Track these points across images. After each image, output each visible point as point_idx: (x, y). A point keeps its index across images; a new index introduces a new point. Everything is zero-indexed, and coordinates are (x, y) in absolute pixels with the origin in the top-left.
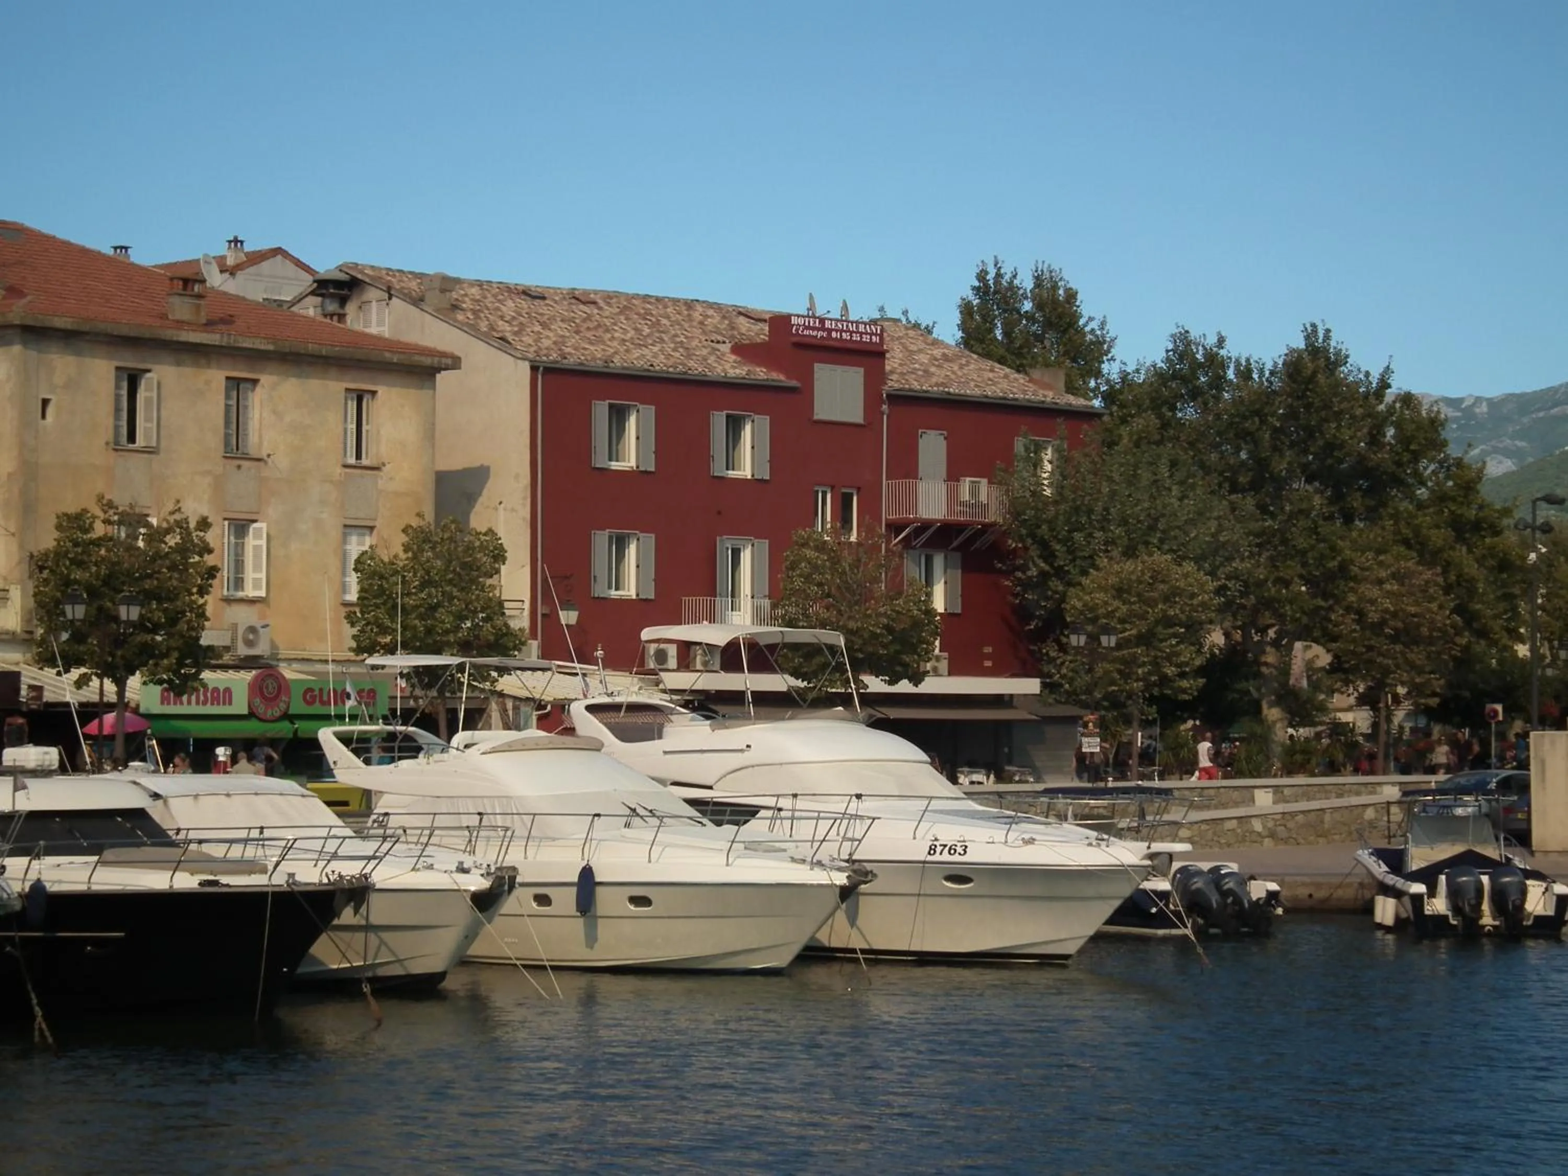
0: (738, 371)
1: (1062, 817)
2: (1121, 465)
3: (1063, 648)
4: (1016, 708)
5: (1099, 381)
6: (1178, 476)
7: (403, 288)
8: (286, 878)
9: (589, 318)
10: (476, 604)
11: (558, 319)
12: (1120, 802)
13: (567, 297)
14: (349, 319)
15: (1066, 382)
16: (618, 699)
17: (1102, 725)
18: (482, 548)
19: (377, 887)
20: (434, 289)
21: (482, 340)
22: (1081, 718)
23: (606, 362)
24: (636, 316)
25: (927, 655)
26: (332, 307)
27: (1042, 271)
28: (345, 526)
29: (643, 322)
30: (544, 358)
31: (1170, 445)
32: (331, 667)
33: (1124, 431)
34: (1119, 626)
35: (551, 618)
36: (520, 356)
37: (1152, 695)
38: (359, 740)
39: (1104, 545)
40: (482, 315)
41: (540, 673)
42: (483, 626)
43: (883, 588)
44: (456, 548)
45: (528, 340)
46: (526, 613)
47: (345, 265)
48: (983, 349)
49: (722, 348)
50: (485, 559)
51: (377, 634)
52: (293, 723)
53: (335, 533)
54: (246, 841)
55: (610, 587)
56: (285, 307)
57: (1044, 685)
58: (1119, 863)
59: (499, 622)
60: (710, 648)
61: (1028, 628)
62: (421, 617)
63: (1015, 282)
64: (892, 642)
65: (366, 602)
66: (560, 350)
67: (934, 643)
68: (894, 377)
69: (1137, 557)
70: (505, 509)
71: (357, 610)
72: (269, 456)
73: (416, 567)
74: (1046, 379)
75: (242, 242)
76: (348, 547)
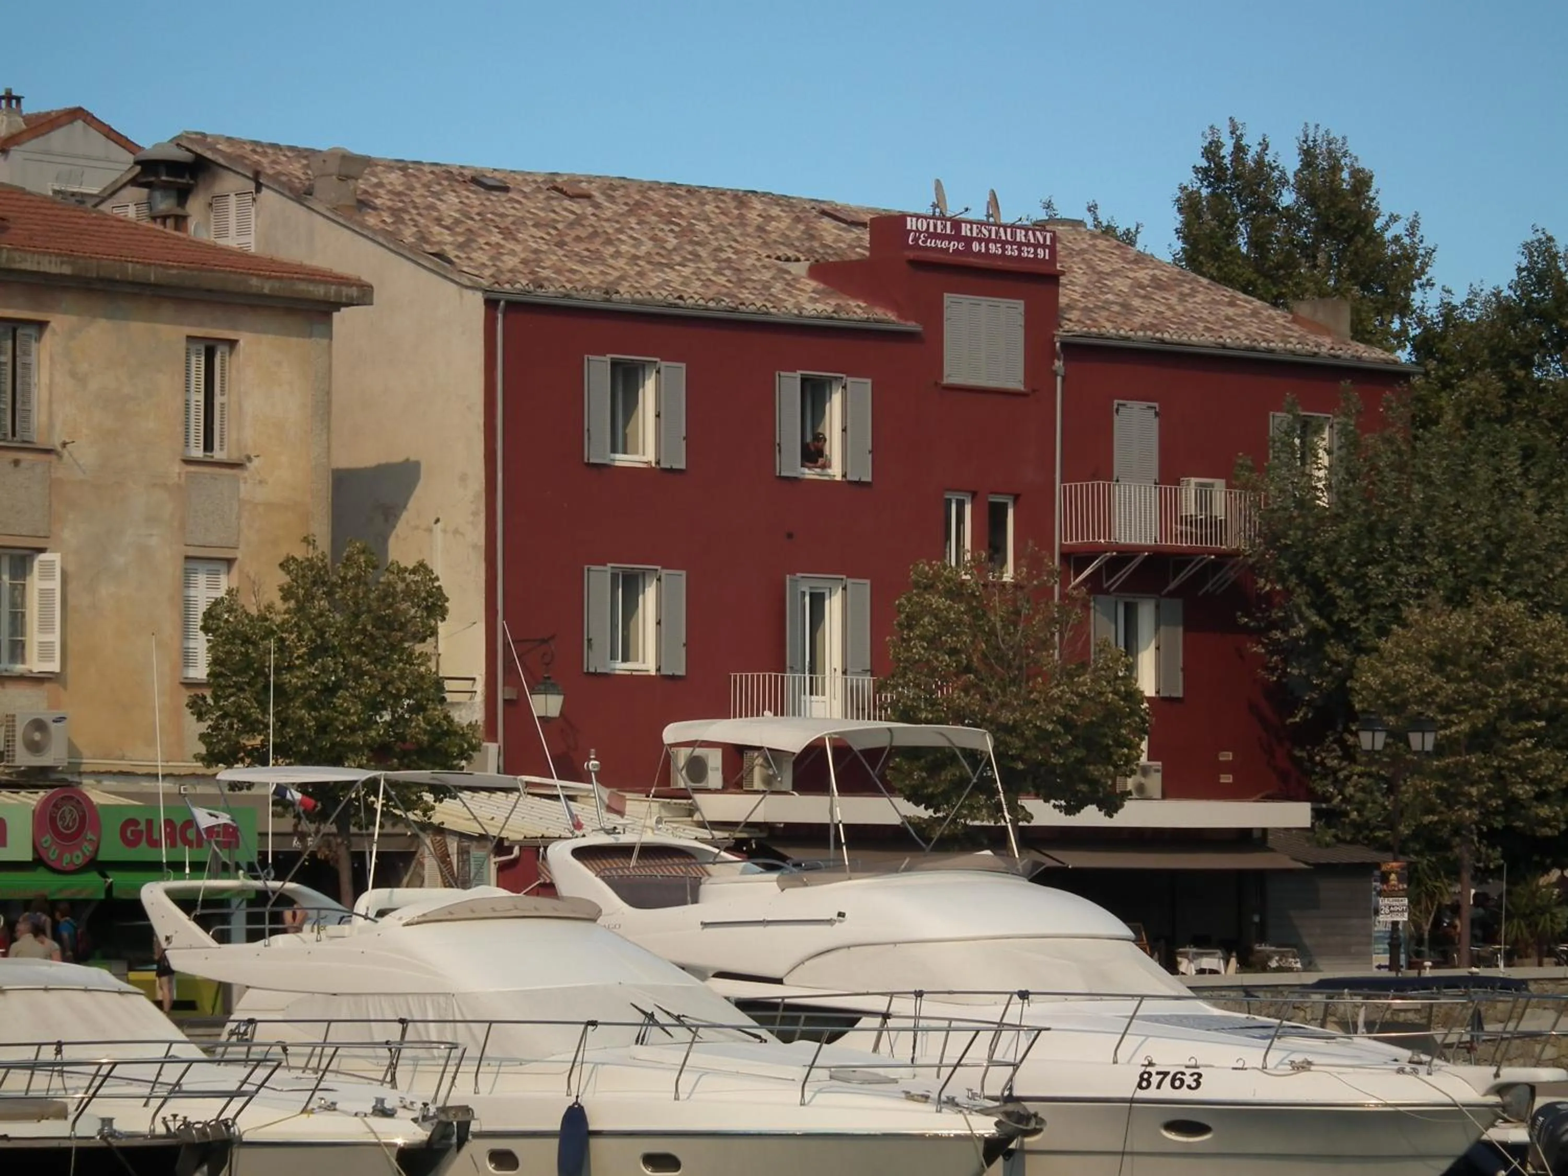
0: (820, 307)
1: (1349, 1027)
2: (1443, 456)
3: (1349, 754)
4: (1272, 850)
5: (1406, 320)
6: (1536, 474)
7: (280, 173)
8: (98, 1126)
9: (579, 220)
10: (399, 684)
11: (530, 223)
12: (1446, 1001)
13: (544, 187)
14: (192, 224)
15: (1352, 321)
16: (625, 839)
17: (1412, 876)
18: (409, 594)
19: (245, 1138)
20: (331, 175)
21: (409, 259)
22: (1377, 866)
23: (607, 293)
24: (654, 218)
25: (1128, 767)
26: (165, 204)
27: (1315, 141)
28: (188, 558)
29: (667, 228)
30: (507, 286)
31: (1523, 423)
32: (162, 786)
33: (1445, 400)
34: (1440, 717)
35: (517, 706)
36: (469, 283)
37: (1491, 829)
38: (207, 903)
39: (1415, 586)
40: (407, 217)
41: (500, 794)
42: (410, 720)
43: (1056, 657)
44: (366, 595)
45: (481, 257)
46: (479, 698)
47: (186, 136)
48: (1219, 269)
49: (793, 267)
50: (413, 611)
51: (239, 733)
52: (105, 876)
53: (172, 569)
54: (33, 1066)
55: (613, 657)
56: (89, 205)
57: (1317, 814)
58: (1449, 1101)
59: (436, 713)
60: (775, 756)
61: (1291, 720)
62: (310, 705)
63: (1267, 159)
64: (1073, 744)
65: (222, 681)
66: (532, 272)
67: (1139, 745)
68: (1074, 315)
69: (1470, 605)
70: (444, 531)
71: (208, 693)
72: (64, 445)
73: (302, 624)
74: (1320, 317)
75: (18, 99)
76: (192, 592)
